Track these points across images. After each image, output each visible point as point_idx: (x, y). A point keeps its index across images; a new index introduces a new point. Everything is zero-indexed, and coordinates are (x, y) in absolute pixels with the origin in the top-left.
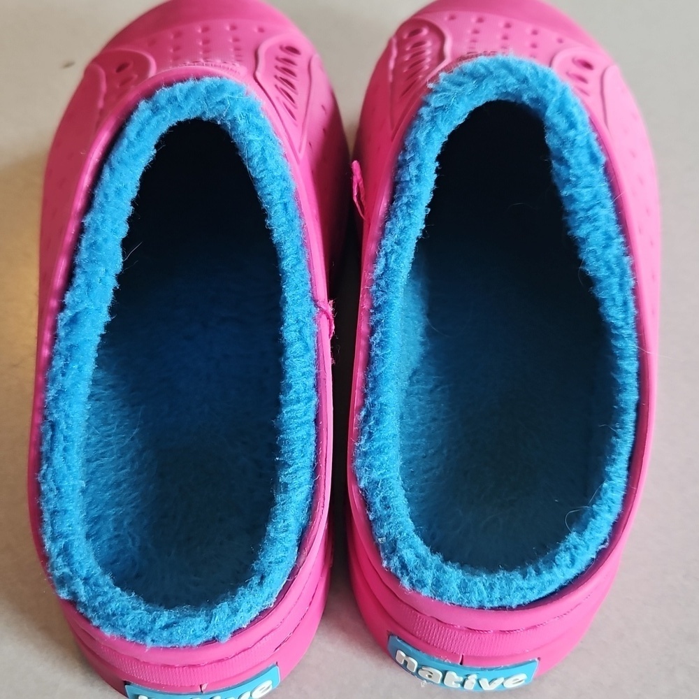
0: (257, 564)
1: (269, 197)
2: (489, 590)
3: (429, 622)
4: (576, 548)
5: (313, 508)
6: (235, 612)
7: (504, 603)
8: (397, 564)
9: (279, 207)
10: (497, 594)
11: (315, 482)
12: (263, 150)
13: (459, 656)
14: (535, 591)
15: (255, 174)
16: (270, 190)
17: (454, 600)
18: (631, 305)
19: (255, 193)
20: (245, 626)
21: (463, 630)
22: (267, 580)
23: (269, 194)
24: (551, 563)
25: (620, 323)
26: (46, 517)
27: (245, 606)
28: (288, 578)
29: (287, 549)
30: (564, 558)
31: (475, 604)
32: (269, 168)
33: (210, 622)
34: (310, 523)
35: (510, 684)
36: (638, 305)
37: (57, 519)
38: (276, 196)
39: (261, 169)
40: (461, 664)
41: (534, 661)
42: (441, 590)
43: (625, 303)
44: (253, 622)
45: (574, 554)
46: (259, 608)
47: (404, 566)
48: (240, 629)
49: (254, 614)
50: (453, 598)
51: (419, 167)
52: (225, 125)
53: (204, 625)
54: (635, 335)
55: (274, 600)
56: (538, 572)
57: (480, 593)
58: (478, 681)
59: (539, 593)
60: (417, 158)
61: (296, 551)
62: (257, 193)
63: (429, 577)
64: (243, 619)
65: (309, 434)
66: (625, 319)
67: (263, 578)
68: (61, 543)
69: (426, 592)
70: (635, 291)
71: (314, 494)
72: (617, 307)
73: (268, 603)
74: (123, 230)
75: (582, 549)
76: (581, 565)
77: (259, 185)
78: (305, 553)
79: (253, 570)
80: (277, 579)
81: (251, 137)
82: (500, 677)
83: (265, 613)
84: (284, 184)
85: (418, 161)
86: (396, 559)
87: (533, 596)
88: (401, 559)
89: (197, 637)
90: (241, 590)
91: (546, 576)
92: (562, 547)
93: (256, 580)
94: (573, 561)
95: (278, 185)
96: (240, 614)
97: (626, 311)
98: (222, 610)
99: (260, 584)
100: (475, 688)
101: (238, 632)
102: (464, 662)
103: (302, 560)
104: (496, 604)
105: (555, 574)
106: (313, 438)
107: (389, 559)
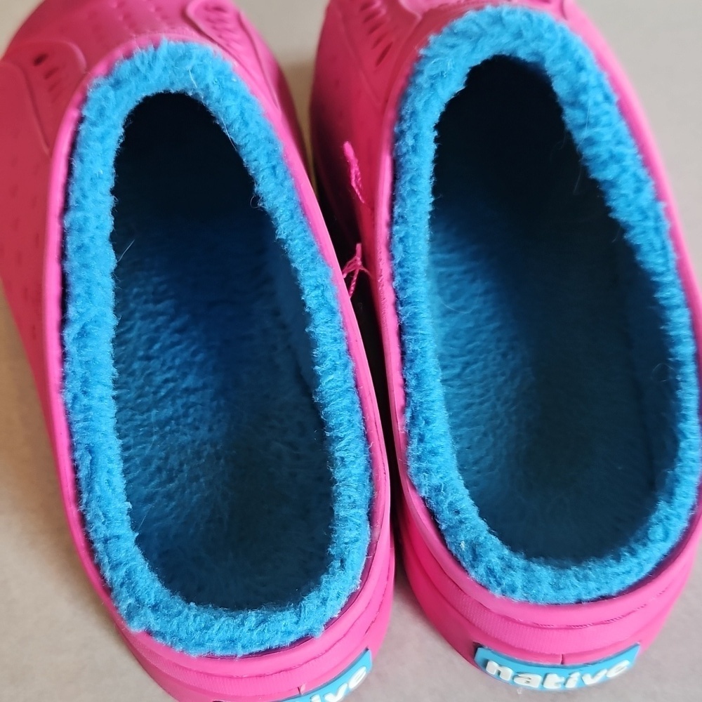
0: (333, 548)
1: (255, 163)
4: (667, 518)
5: (374, 478)
6: (324, 601)
9: (267, 173)
11: (370, 450)
12: (242, 114)
14: (633, 574)
15: (238, 141)
16: (256, 156)
18: (670, 248)
19: (241, 161)
20: (336, 616)
22: (348, 563)
23: (256, 160)
24: (644, 540)
25: (660, 269)
26: (99, 546)
27: (333, 594)
28: (368, 555)
29: (359, 525)
30: (657, 532)
32: (252, 132)
33: (300, 616)
34: (376, 493)
36: (678, 248)
37: (111, 545)
38: (263, 161)
39: (243, 135)
43: (664, 248)
44: (344, 610)
45: (666, 525)
46: (347, 594)
48: (332, 619)
49: (344, 600)
51: (416, 137)
52: (197, 94)
53: (295, 619)
54: (679, 281)
55: (358, 582)
60: (413, 126)
61: (368, 526)
62: (242, 160)
64: (333, 609)
65: (353, 403)
66: (665, 264)
67: (342, 561)
68: (122, 572)
69: (518, 597)
70: (674, 234)
71: (371, 463)
72: (656, 251)
73: (353, 586)
74: (108, 223)
75: (674, 520)
76: (675, 537)
77: (243, 152)
78: (378, 526)
79: (330, 555)
80: (356, 559)
81: (228, 103)
83: (353, 597)
84: (270, 147)
85: (415, 131)
87: (631, 580)
89: (289, 633)
90: (324, 578)
92: (653, 519)
93: (337, 564)
94: (667, 534)
95: (264, 149)
96: (329, 603)
97: (665, 256)
98: (311, 602)
99: (342, 567)
101: (330, 623)
103: (376, 534)
106: (357, 406)
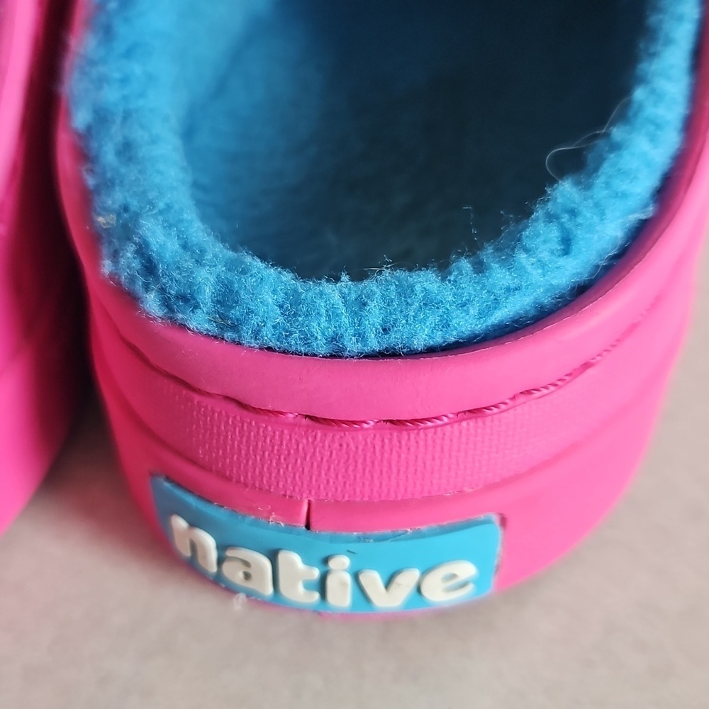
2: (356, 308)
3: (220, 413)
4: (572, 213)
7: (394, 339)
8: (136, 264)
10: (374, 317)
13: (299, 504)
14: (473, 311)
17: (268, 336)
21: (300, 426)
24: (509, 248)
30: (543, 235)
31: (322, 347)
35: (438, 593)
40: (308, 526)
41: (487, 522)
42: (236, 313)
45: (568, 225)
47: (149, 268)
50: (264, 331)
56: (480, 268)
57: (332, 315)
58: (356, 577)
59: (482, 315)
63: (206, 282)
69: (199, 321)
82: (409, 567)
86: (129, 252)
88: (143, 251)
91: (500, 276)
92: (539, 213)
94: (567, 244)
100: (354, 603)
102: (313, 520)
104: (374, 344)
105: (522, 271)
107: (115, 256)
